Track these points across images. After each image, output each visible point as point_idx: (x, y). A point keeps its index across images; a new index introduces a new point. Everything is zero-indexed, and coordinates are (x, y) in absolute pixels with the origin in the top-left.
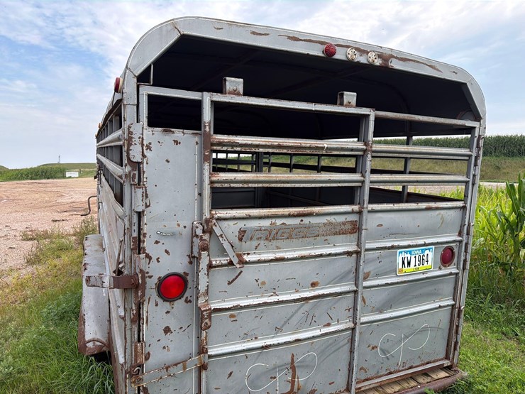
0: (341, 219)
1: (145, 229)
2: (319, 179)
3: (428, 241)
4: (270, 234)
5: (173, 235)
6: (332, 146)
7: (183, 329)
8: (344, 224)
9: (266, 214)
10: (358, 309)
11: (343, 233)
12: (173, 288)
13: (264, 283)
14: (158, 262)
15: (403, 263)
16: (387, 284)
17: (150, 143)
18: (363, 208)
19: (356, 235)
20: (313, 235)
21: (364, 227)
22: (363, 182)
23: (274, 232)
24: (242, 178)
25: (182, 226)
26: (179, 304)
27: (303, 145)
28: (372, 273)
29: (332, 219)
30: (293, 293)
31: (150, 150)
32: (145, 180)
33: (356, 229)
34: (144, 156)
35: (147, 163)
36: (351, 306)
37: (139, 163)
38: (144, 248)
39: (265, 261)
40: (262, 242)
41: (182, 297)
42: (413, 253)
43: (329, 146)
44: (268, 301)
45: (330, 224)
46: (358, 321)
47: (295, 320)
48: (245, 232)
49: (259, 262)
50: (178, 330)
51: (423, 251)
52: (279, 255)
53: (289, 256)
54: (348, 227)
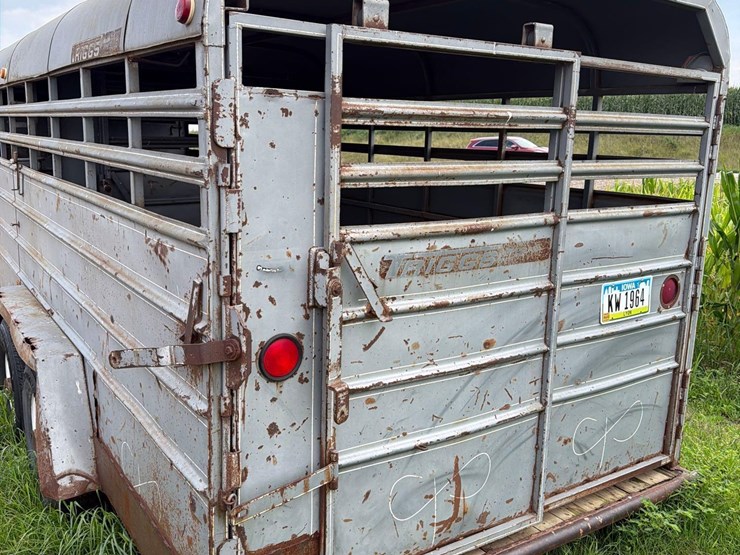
0: (528, 236)
1: (241, 263)
2: (499, 170)
3: (646, 268)
4: (427, 266)
5: (281, 271)
6: (519, 115)
7: (296, 427)
8: (532, 244)
9: (423, 232)
10: (550, 380)
11: (531, 260)
12: (281, 358)
13: (416, 346)
14: (260, 316)
15: (610, 304)
16: (588, 339)
17: (246, 115)
18: (560, 217)
19: (547, 262)
20: (488, 265)
21: (560, 249)
22: (560, 175)
23: (433, 261)
24: (388, 173)
25: (294, 256)
26: (291, 384)
27: (478, 114)
28: (566, 323)
29: (515, 236)
30: (458, 359)
31: (247, 127)
32: (239, 178)
33: (549, 251)
34: (237, 137)
35: (242, 150)
36: (539, 376)
37: (229, 150)
38: (238, 295)
39: (420, 310)
40: (415, 279)
41: (295, 374)
42: (623, 287)
43: (515, 115)
44: (424, 374)
45: (514, 245)
46: (548, 400)
47: (459, 404)
48: (389, 262)
49: (411, 311)
50: (288, 428)
51: (637, 284)
52: (440, 299)
53: (456, 301)
54: (538, 249)
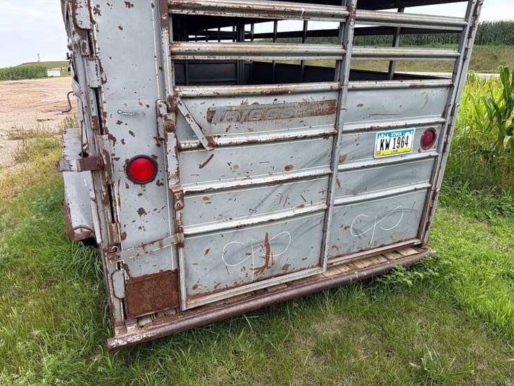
0: (318, 98)
1: (105, 108)
2: (295, 50)
3: (409, 122)
4: (241, 116)
5: (136, 114)
6: (310, 10)
7: (158, 211)
8: (321, 103)
9: (236, 92)
10: (332, 191)
11: (320, 114)
12: (143, 170)
13: (236, 167)
14: (124, 143)
15: (382, 145)
16: (363, 167)
17: (98, 6)
18: (343, 85)
19: (334, 116)
20: (288, 116)
21: (342, 107)
22: (344, 55)
23: (246, 113)
24: (208, 49)
25: (144, 105)
26: (151, 187)
27: (277, 8)
28: (348, 156)
29: (308, 98)
30: (267, 176)
31: (99, 14)
32: (97, 51)
33: (334, 109)
34: (93, 22)
35: (98, 31)
36: (325, 189)
37: (88, 31)
38: (106, 129)
39: (237, 145)
40: (233, 124)
41: (153, 179)
42: (392, 134)
43: (307, 10)
44: (241, 184)
45: (307, 103)
46: (331, 203)
47: (268, 203)
48: (214, 112)
49: (231, 145)
50: (152, 212)
51: (403, 133)
52: (251, 138)
53: (263, 139)
54: (326, 107)
